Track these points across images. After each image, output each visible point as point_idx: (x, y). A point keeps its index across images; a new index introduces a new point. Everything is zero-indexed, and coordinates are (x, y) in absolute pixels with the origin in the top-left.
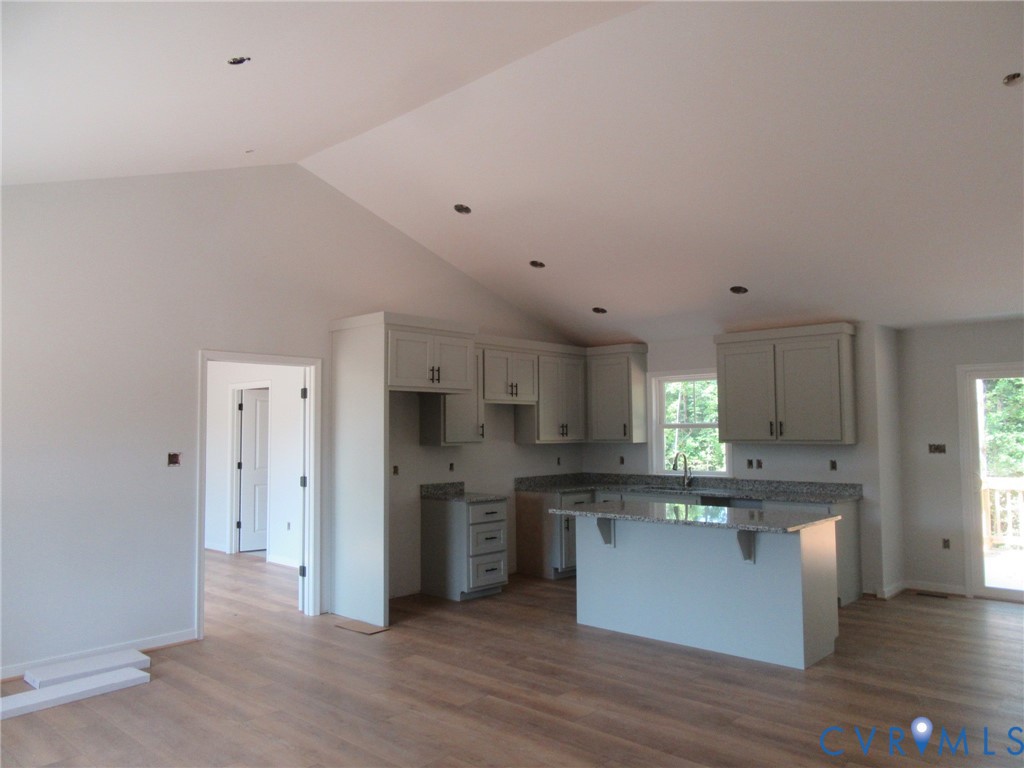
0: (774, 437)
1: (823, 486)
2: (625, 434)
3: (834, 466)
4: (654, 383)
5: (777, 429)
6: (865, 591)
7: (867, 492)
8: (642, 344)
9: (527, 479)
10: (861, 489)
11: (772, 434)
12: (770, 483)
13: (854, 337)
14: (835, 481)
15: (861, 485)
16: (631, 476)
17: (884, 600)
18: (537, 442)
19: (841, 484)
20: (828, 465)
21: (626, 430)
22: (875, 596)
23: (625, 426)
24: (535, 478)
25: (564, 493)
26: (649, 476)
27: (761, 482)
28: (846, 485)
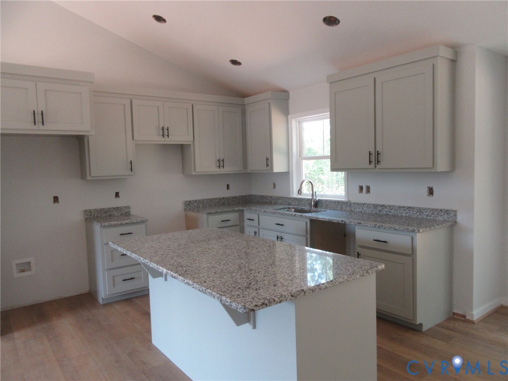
0: (373, 166)
1: (420, 210)
2: (267, 165)
3: (431, 192)
4: (294, 124)
5: (375, 158)
6: (455, 311)
7: (460, 218)
8: (286, 92)
9: (196, 201)
10: (455, 215)
11: (370, 162)
12: (375, 206)
13: (454, 62)
14: (431, 207)
15: (456, 211)
16: (279, 198)
17: (472, 322)
18: (194, 173)
19: (436, 210)
20: (426, 191)
21: (269, 162)
22: (464, 316)
23: (267, 159)
24: (204, 200)
25: (209, 214)
26: (290, 198)
27: (368, 205)
28: (441, 210)
